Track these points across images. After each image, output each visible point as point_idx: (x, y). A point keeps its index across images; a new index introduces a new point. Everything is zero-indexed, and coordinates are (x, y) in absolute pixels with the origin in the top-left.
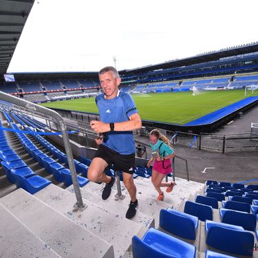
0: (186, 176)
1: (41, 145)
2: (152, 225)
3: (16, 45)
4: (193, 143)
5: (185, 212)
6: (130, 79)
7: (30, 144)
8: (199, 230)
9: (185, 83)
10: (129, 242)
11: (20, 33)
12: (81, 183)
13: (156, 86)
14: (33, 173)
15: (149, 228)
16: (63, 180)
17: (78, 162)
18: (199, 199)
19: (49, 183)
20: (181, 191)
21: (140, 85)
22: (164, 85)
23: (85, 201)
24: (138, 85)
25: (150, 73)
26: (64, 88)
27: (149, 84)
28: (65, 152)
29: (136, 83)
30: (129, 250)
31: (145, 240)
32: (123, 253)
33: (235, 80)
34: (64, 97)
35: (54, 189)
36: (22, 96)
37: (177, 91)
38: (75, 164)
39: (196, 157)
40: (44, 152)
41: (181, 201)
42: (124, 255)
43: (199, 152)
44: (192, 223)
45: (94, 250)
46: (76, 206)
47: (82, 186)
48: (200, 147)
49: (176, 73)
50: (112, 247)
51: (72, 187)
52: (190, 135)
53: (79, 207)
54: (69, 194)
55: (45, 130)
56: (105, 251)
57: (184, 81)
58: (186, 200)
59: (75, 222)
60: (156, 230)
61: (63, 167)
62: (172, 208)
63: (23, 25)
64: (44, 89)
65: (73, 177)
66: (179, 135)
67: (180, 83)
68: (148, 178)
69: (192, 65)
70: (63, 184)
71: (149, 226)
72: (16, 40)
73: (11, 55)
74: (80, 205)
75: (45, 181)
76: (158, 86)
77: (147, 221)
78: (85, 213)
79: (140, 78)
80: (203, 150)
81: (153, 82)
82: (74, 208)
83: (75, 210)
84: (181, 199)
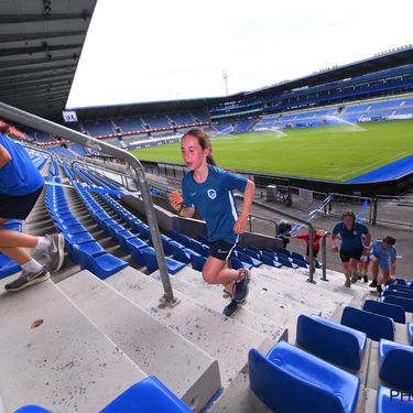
1: (115, 213)
2: (285, 337)
3: (76, 65)
6: (250, 108)
7: (100, 211)
8: (367, 354)
9: (350, 109)
10: (244, 360)
11: (81, 46)
12: (172, 268)
13: (295, 116)
14: (103, 250)
15: (279, 341)
16: (145, 263)
17: (168, 239)
19: (125, 266)
21: (268, 117)
22: (311, 115)
23: (176, 293)
24: (264, 117)
25: (285, 94)
26: (147, 128)
27: (285, 114)
28: (148, 224)
29: (260, 113)
30: (243, 371)
31: (272, 357)
32: (233, 375)
34: (147, 141)
35: (131, 274)
38: (163, 240)
40: (120, 223)
41: (336, 306)
42: (236, 378)
43: (374, 229)
45: (189, 364)
46: (164, 300)
47: (173, 273)
48: (374, 220)
50: (216, 363)
51: (157, 273)
52: (357, 200)
53: (167, 301)
54: (153, 284)
56: (205, 368)
57: (349, 104)
59: (162, 322)
60: (291, 345)
61: (145, 244)
62: (320, 315)
63: (84, 32)
64: (118, 131)
65: (158, 259)
66: (335, 199)
67: (341, 109)
68: (279, 267)
69: (365, 76)
70: (145, 268)
71: (278, 339)
72: (76, 57)
73: (70, 82)
74: (169, 299)
75: (120, 263)
76: (299, 116)
77: (275, 330)
78: (176, 311)
79: (269, 104)
80: (381, 226)
81: (291, 110)
82: (160, 303)
83: (162, 306)
84: (336, 303)
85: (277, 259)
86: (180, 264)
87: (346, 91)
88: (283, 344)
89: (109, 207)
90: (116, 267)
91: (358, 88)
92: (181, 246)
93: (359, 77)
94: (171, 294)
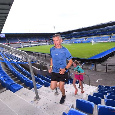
0: (89, 83)
1: (18, 69)
2: (72, 107)
3: (6, 20)
4: (92, 67)
5: (88, 100)
7: (13, 68)
9: (88, 39)
11: (8, 14)
12: (38, 87)
13: (74, 40)
14: (14, 82)
15: (71, 108)
18: (95, 94)
19: (22, 87)
22: (78, 40)
23: (40, 96)
24: (66, 40)
25: (71, 34)
26: (30, 41)
27: (71, 39)
28: (30, 72)
29: (64, 38)
33: (112, 38)
34: (30, 45)
36: (9, 45)
37: (84, 42)
38: (35, 78)
39: (93, 74)
40: (20, 72)
43: (95, 72)
44: (91, 106)
46: (36, 98)
47: (38, 88)
48: (95, 69)
49: (84, 34)
51: (33, 89)
52: (91, 64)
57: (88, 38)
58: (88, 95)
59: (35, 106)
60: (74, 109)
61: (29, 79)
62: (82, 99)
63: (9, 10)
64: (20, 41)
65: (34, 84)
66: (85, 64)
67: (86, 39)
68: (70, 84)
69: (92, 30)
70: (29, 87)
71: (71, 107)
72: (6, 17)
73: (3, 25)
74: (37, 98)
77: (70, 105)
78: (40, 102)
79: (67, 36)
80: (97, 71)
81: (73, 38)
82: (34, 99)
83: (35, 100)
84: (86, 94)
86: (41, 85)
87: (87, 34)
88: (72, 109)
89: (16, 67)
90: (19, 88)
91: (90, 33)
92: (41, 79)
93: (90, 31)
94: (38, 96)
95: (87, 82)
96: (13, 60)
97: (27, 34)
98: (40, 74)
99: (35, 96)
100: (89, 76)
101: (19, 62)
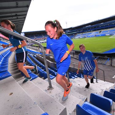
0: (103, 79)
1: (35, 61)
2: (86, 100)
3: (25, 20)
4: (108, 62)
6: (74, 32)
7: (30, 61)
8: (113, 106)
9: (103, 32)
10: (75, 107)
11: (26, 15)
12: (51, 78)
13: (86, 34)
14: (31, 72)
16: (43, 76)
17: (50, 69)
18: (112, 90)
19: (37, 77)
20: (101, 86)
21: (79, 34)
23: (53, 86)
25: (84, 28)
26: (44, 37)
27: (84, 33)
28: (44, 65)
29: (77, 33)
30: (74, 111)
31: (83, 107)
34: (44, 41)
35: (39, 79)
37: (98, 36)
38: (49, 70)
39: (109, 70)
40: (36, 64)
41: (101, 91)
42: (72, 113)
43: (111, 67)
45: (57, 108)
46: (49, 87)
48: (111, 65)
49: (98, 27)
50: (65, 109)
51: (47, 79)
52: (106, 58)
53: (50, 88)
54: (46, 82)
55: (36, 55)
56: (62, 110)
57: (102, 30)
58: (104, 91)
59: (48, 94)
60: (88, 103)
61: (43, 70)
62: (97, 93)
63: (27, 11)
64: (36, 38)
65: (48, 75)
66: (99, 58)
67: (100, 32)
68: (83, 78)
70: (43, 78)
71: (84, 101)
72: (25, 18)
73: (23, 25)
74: (50, 87)
75: (36, 76)
76: (88, 34)
77: (83, 98)
78: (53, 91)
79: (79, 31)
80: (113, 66)
81: (85, 32)
82: (48, 88)
83: (48, 89)
84: (101, 90)
85: (82, 75)
86: (54, 77)
87: (102, 27)
88: (86, 103)
89: (33, 60)
91: (105, 26)
92: (54, 71)
93: (106, 23)
94: (51, 86)
95: (101, 78)
96: (31, 54)
97: (42, 31)
98: (53, 66)
99: (49, 85)
100: (104, 72)
101: (36, 56)
